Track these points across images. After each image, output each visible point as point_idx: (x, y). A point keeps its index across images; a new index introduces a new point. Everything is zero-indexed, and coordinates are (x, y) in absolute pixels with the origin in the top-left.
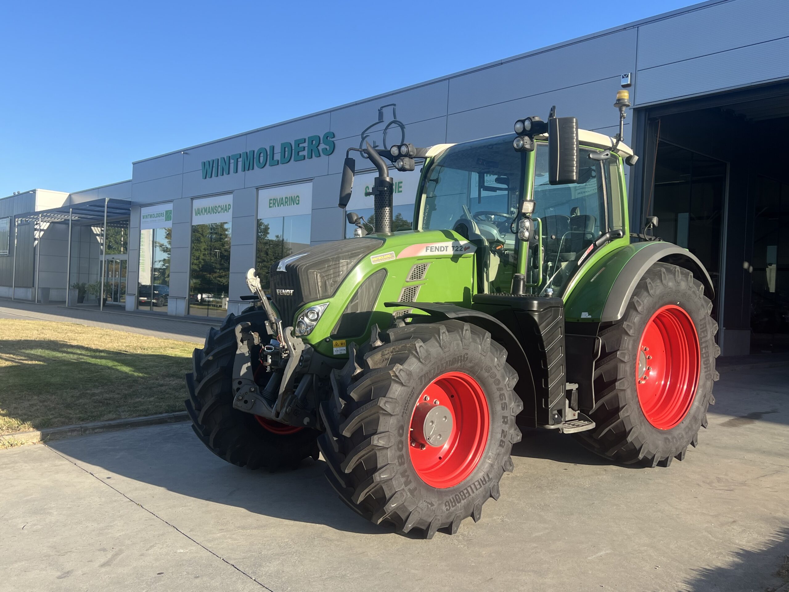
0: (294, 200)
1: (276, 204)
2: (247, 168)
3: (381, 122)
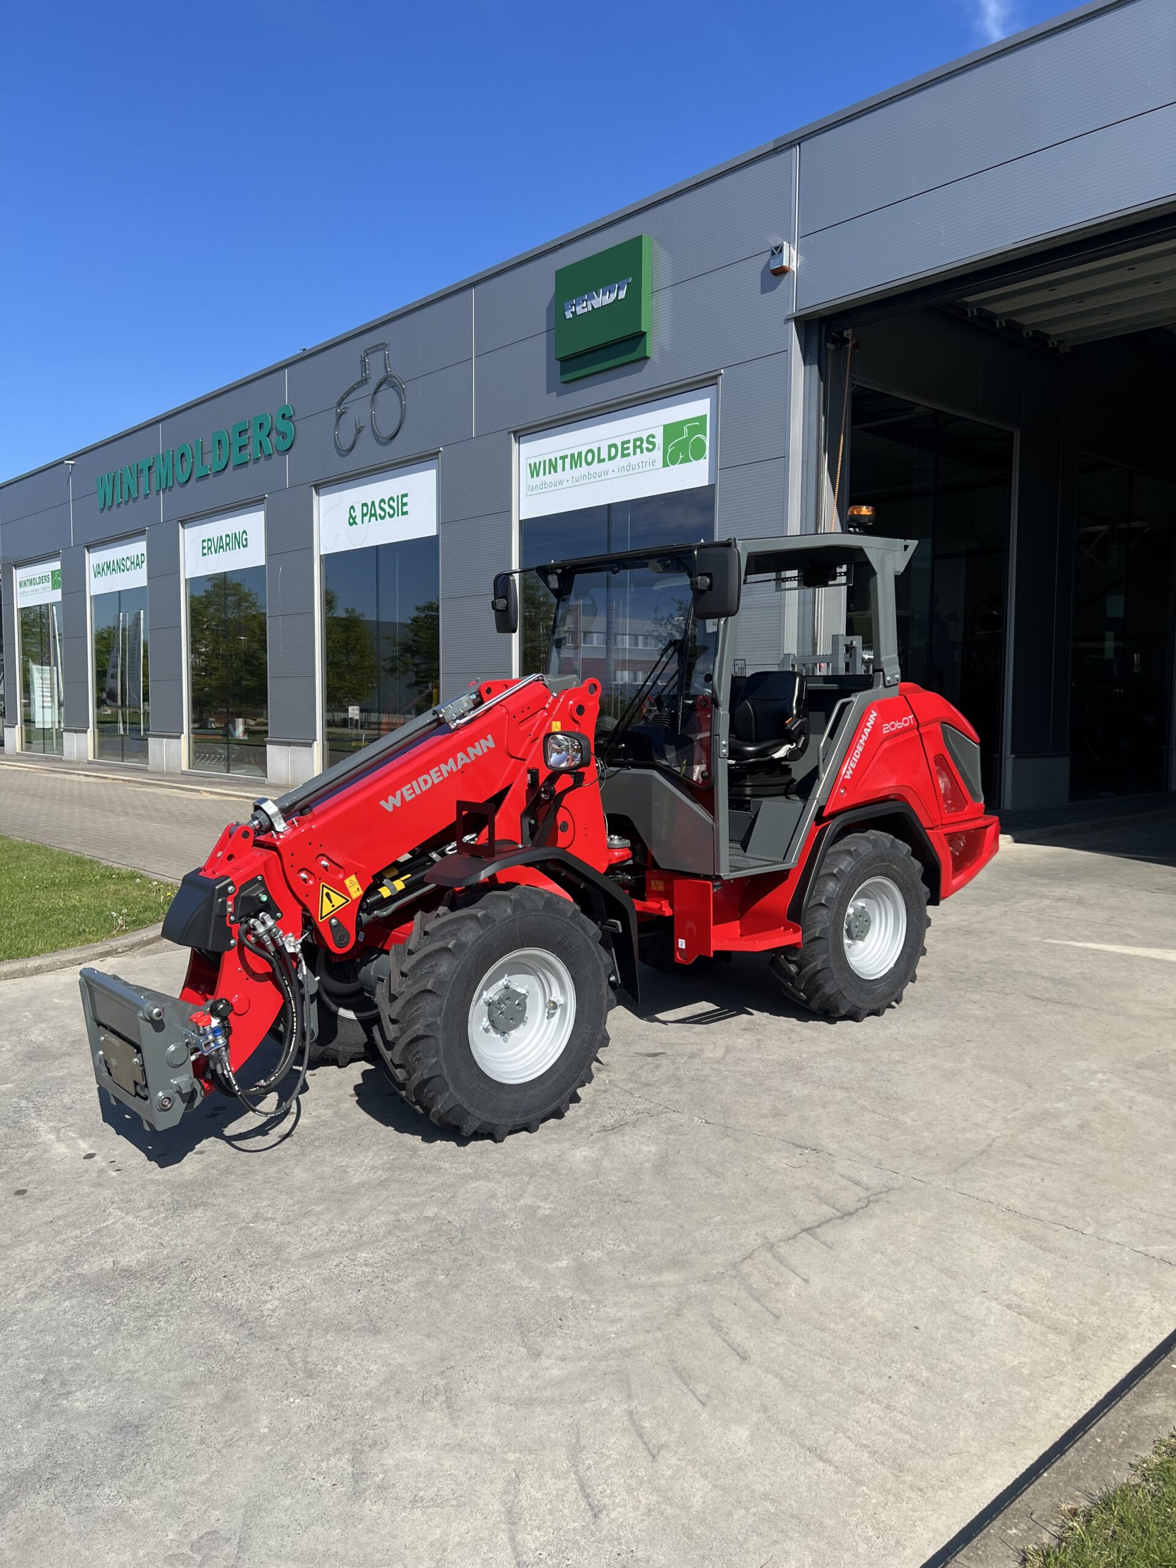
0: (239, 541)
1: (213, 549)
2: (164, 486)
3: (364, 381)
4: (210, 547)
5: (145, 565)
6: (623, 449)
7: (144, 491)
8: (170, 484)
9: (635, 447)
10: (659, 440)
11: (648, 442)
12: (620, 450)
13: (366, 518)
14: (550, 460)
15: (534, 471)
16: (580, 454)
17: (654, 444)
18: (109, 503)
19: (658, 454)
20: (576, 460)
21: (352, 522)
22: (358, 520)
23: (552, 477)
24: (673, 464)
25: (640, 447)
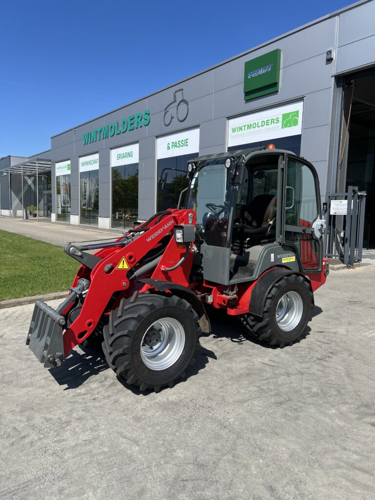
0: (130, 155)
2: (105, 137)
3: (175, 101)
4: (120, 157)
5: (98, 162)
6: (267, 122)
7: (98, 138)
8: (107, 136)
9: (271, 122)
10: (281, 120)
11: (276, 120)
12: (266, 123)
13: (173, 147)
14: (240, 127)
15: (234, 130)
16: (251, 125)
17: (278, 121)
18: (86, 142)
19: (280, 124)
20: (249, 127)
21: (169, 148)
22: (171, 148)
23: (241, 132)
24: (286, 127)
25: (273, 122)
